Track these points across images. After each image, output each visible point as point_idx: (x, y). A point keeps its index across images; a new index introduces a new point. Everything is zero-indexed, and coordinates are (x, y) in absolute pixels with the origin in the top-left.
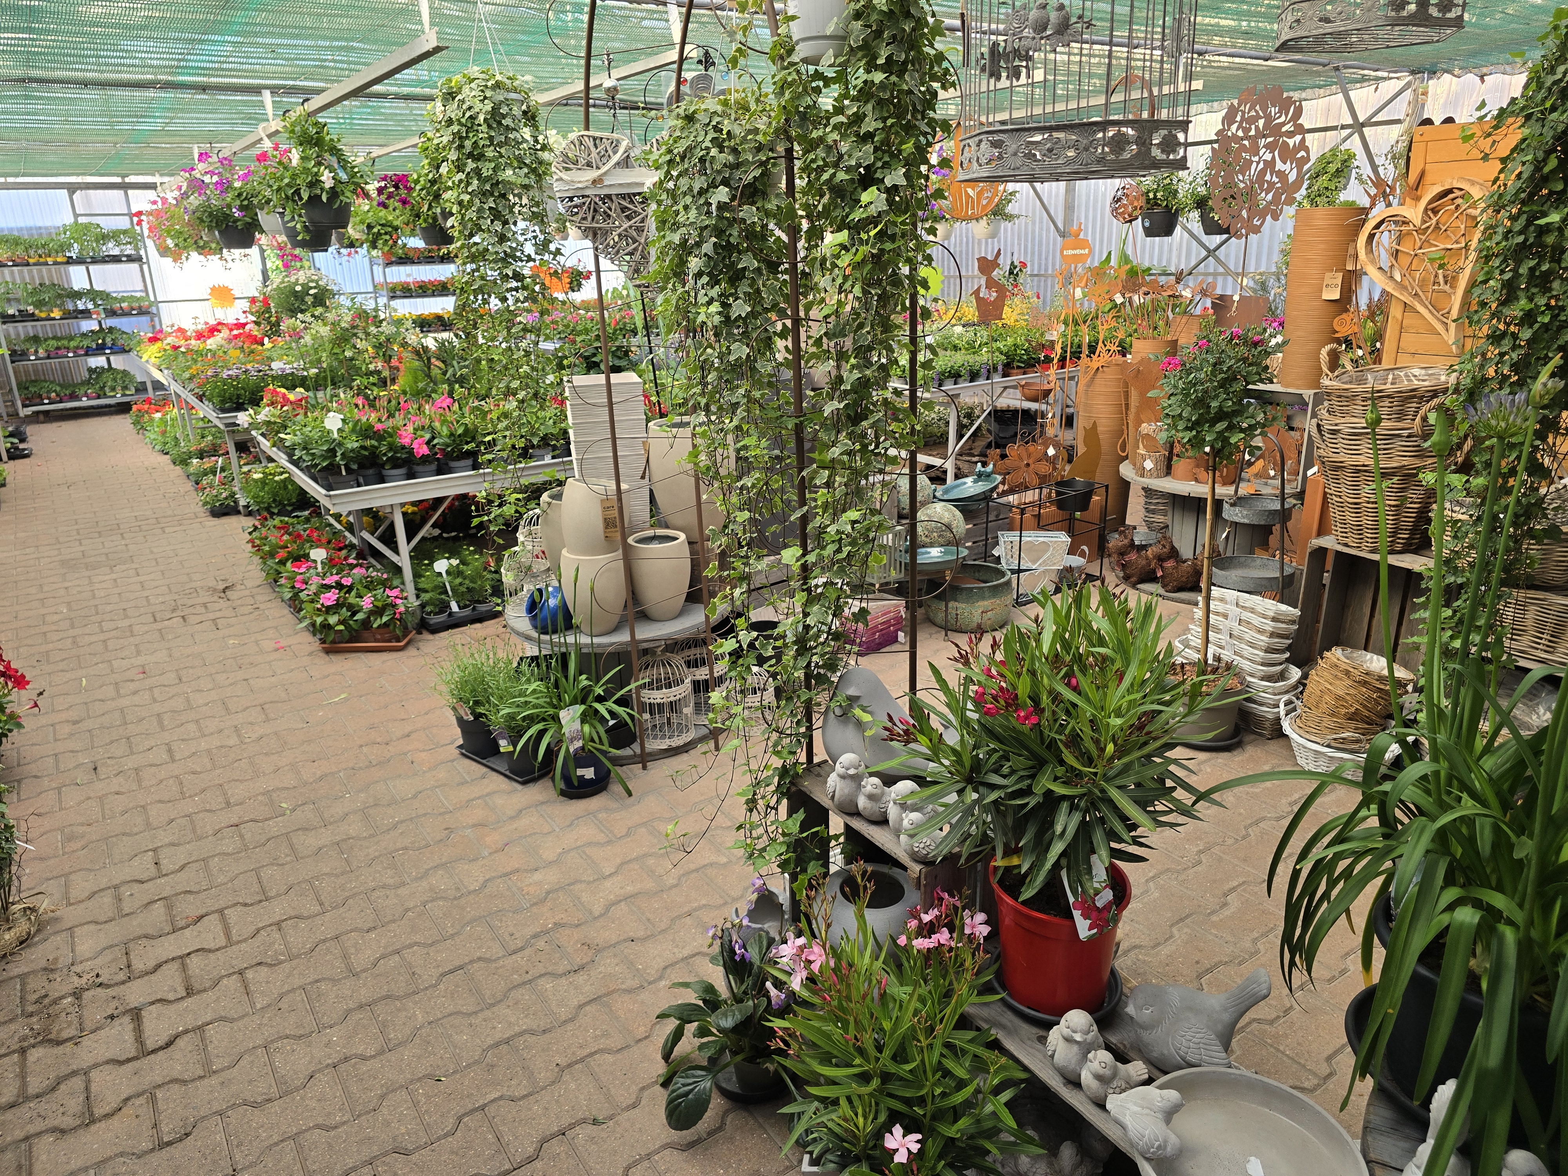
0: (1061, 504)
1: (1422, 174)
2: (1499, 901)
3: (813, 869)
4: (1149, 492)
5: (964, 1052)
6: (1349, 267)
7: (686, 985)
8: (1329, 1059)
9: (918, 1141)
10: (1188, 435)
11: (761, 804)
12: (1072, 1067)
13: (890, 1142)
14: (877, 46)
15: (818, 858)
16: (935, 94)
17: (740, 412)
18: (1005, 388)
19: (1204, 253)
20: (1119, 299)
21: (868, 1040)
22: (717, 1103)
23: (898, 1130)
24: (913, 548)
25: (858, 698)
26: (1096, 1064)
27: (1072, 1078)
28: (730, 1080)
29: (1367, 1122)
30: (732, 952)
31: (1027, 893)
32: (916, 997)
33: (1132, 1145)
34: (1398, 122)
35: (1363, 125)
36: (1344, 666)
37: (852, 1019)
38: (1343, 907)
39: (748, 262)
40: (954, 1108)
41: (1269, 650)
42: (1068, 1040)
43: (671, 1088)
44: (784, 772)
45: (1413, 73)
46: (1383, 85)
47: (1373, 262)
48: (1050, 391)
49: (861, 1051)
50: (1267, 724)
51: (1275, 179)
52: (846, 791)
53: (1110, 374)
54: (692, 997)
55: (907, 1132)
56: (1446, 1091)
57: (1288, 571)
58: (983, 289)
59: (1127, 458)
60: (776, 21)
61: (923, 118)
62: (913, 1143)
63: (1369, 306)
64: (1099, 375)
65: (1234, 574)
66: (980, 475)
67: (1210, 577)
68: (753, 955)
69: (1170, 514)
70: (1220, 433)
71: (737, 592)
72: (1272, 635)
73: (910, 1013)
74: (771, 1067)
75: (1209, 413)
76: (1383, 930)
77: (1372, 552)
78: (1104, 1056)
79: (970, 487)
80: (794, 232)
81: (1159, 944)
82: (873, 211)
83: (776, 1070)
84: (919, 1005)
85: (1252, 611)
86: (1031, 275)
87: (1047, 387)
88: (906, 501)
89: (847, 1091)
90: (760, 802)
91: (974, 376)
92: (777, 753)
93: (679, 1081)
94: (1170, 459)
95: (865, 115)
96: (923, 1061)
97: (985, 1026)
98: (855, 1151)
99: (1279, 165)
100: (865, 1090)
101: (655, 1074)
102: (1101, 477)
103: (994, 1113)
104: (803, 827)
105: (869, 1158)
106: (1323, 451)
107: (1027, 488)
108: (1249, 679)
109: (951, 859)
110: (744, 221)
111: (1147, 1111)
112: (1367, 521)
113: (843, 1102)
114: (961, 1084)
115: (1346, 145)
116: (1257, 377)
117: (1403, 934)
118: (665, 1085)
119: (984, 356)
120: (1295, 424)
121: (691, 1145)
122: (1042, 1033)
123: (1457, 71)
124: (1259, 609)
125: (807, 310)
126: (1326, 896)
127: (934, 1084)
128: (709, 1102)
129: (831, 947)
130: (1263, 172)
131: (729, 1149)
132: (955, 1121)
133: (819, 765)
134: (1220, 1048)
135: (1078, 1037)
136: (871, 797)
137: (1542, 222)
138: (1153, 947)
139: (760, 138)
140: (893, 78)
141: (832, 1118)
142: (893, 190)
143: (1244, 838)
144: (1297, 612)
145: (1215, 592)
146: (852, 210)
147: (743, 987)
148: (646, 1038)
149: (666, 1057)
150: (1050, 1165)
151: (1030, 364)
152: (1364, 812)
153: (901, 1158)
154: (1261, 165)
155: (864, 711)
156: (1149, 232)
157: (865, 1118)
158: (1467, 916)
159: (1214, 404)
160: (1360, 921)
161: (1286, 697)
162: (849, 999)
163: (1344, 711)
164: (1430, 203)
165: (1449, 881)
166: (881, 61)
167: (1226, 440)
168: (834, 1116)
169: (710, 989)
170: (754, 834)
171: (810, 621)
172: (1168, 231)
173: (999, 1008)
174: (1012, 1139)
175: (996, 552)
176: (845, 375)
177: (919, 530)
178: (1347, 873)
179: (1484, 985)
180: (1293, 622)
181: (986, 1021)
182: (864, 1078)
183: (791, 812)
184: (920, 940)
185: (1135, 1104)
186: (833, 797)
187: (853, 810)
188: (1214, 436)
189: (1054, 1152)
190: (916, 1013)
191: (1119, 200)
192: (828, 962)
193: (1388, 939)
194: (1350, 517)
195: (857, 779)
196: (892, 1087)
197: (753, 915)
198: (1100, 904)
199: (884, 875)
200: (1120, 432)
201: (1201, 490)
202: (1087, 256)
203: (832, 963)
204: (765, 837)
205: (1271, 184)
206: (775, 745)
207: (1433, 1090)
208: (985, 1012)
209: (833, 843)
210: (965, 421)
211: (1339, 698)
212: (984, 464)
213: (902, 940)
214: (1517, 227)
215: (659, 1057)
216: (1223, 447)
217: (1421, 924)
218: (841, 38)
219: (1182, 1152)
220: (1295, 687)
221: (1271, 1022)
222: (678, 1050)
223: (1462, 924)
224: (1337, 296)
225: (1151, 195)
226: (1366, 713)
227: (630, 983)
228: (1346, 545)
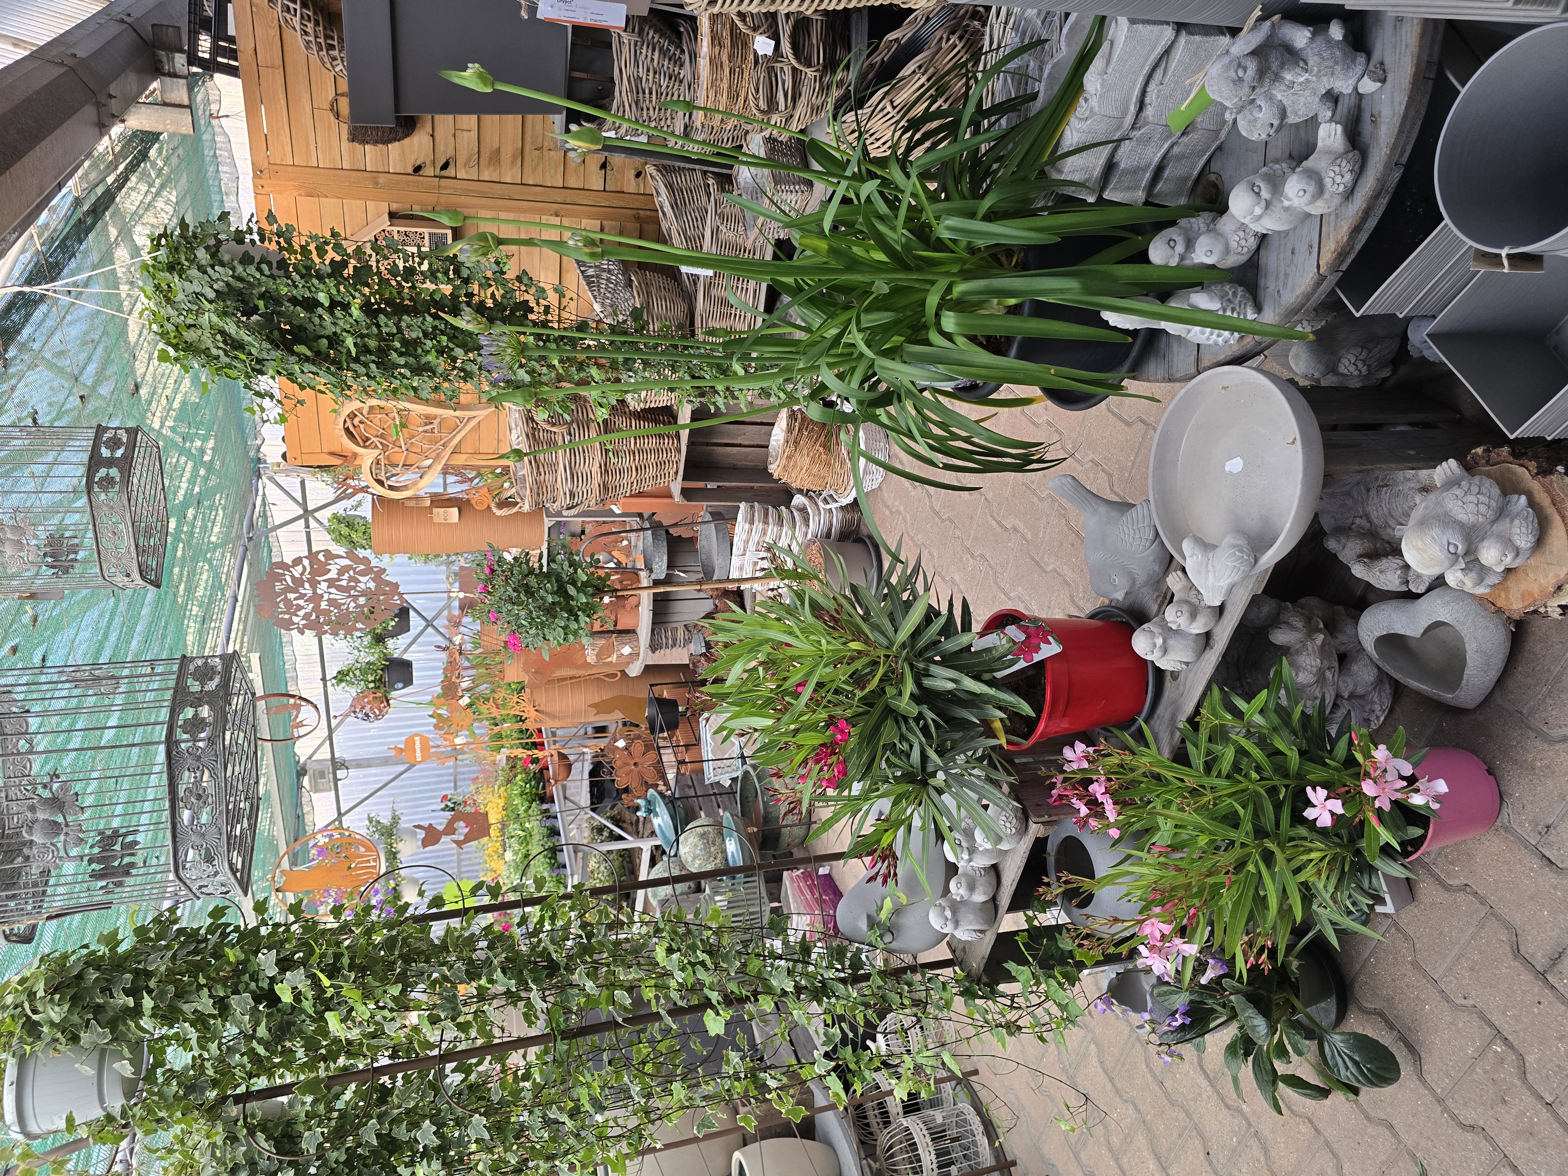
0: (672, 726)
1: (332, 454)
2: (932, 301)
3: (1066, 944)
4: (654, 647)
5: (1209, 753)
6: (428, 503)
7: (1235, 1080)
8: (1128, 424)
9: (1314, 789)
10: (583, 618)
11: (1012, 1016)
12: (1191, 644)
13: (1325, 821)
14: (113, 1009)
15: (1052, 938)
16: (181, 931)
17: (553, 1113)
18: (565, 798)
19: (430, 630)
20: (465, 701)
21: (1226, 859)
22: (1355, 1024)
23: (1310, 813)
24: (729, 871)
25: (869, 917)
26: (1179, 621)
27: (1203, 642)
28: (1326, 1011)
29: (1164, 380)
30: (1183, 1027)
31: (1026, 709)
32: (1165, 812)
33: (1246, 577)
34: (303, 483)
35: (306, 510)
36: (784, 461)
37: (1210, 880)
38: (975, 426)
39: (370, 1134)
40: (1268, 756)
41: (780, 522)
42: (1165, 651)
43: (1356, 1084)
44: (968, 994)
45: (259, 477)
46: (270, 499)
47: (415, 483)
48: (560, 754)
49: (1240, 866)
50: (849, 516)
51: (346, 576)
52: (971, 917)
53: (542, 699)
54: (1246, 1070)
55: (1308, 803)
56: (1113, 318)
57: (708, 517)
58: (455, 837)
59: (623, 672)
60: (75, 1142)
61: (206, 940)
62: (1317, 795)
63: (461, 482)
64: (541, 708)
65: (718, 562)
66: (649, 811)
67: (720, 581)
68: (1181, 1000)
69: (674, 625)
70: (578, 590)
71: (772, 1084)
72: (766, 522)
73: (1185, 815)
74: (1295, 964)
75: (559, 603)
76: (986, 390)
77: (679, 452)
78: (1170, 613)
79: (662, 820)
80: (346, 1075)
81: (1065, 581)
82: (304, 986)
83: (1298, 957)
84: (1174, 807)
85: (747, 542)
86: (455, 788)
87: (556, 758)
88: (680, 887)
89: (1288, 875)
90: (1008, 1017)
91: (554, 832)
92: (948, 1005)
93: (1345, 1075)
94: (621, 632)
95: (196, 1011)
96: (1230, 795)
97: (1178, 735)
98: (1349, 857)
99: (333, 575)
100: (1279, 856)
101: (1348, 1105)
102: (644, 693)
103: (1261, 712)
104: (1023, 962)
105: (1352, 841)
106: (592, 503)
107: (660, 761)
108: (809, 536)
109: (1016, 793)
110: (320, 1146)
111: (1210, 568)
112: (652, 459)
113: (1302, 877)
114: (1241, 752)
115: (325, 522)
116: (524, 566)
117: (983, 372)
118: (1355, 1091)
119: (534, 825)
120: (578, 530)
121: (1411, 1049)
122: (1168, 677)
123: (259, 442)
124: (744, 537)
125: (432, 1046)
126: (967, 440)
127: (1250, 780)
128: (1356, 1035)
129: (1141, 912)
130: (340, 589)
131: (1400, 1001)
132: (1281, 753)
133: (953, 952)
134: (1133, 510)
135: (1159, 641)
136: (971, 888)
137: (354, 352)
138: (1069, 585)
139: (219, 1140)
140: (152, 984)
141: (1324, 887)
142: (285, 964)
143: (952, 522)
144: (743, 505)
145: (734, 575)
146: (304, 1011)
147: (1219, 1008)
148: (1311, 1121)
149: (1324, 1093)
150: (1298, 652)
151: (541, 776)
152: (884, 419)
153: (1337, 806)
154: (333, 590)
155: (881, 908)
156: (408, 681)
157: (1311, 850)
158: (949, 322)
159: (550, 599)
160: (987, 410)
161: (821, 504)
162: (1189, 886)
163: (823, 456)
164: (358, 445)
165: (927, 343)
166: (131, 1002)
167: (585, 584)
168: (1321, 886)
169: (1231, 1049)
170: (1047, 1019)
171: (790, 988)
172: (408, 665)
173: (1156, 722)
174: (1283, 692)
175: (727, 783)
176: (501, 989)
177: (710, 867)
178: (942, 425)
179: (1012, 301)
180: (752, 507)
181: (1172, 735)
182: (1268, 858)
183: (1010, 978)
184: (1108, 814)
185: (1207, 579)
186: (981, 931)
187: (991, 906)
188: (582, 595)
189: (1285, 650)
190: (1182, 810)
191: (367, 715)
192: (1157, 916)
193: (993, 384)
194: (651, 472)
195: (955, 907)
196: (1269, 825)
197: (1138, 1006)
198: (1022, 637)
199: (1057, 861)
200: (598, 681)
201: (646, 600)
202: (422, 737)
203: (1158, 910)
204: (1046, 1005)
205: (351, 579)
206: (941, 1009)
207: (1115, 328)
208: (1164, 736)
209: (1036, 923)
210: (606, 834)
211: (813, 461)
212: (638, 808)
213: (1114, 833)
214: (362, 370)
215: (1327, 1102)
216: (592, 586)
217: (967, 358)
218: (102, 1055)
219: (1240, 531)
220: (811, 498)
221: (1110, 475)
222: (1313, 1079)
223: (957, 324)
224: (456, 510)
225: (372, 685)
226: (822, 438)
227: (1256, 1151)
228: (676, 473)
